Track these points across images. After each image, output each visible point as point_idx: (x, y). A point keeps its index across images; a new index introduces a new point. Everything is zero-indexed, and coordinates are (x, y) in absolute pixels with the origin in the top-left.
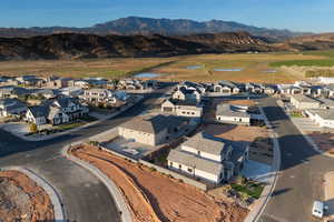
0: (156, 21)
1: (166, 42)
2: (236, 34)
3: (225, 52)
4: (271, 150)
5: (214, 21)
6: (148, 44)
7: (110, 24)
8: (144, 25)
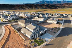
0: (49, 1)
1: (49, 6)
2: (69, 4)
3: (64, 8)
4: (57, 31)
5: (63, 1)
6: (45, 6)
7: (38, 2)
8: (46, 2)
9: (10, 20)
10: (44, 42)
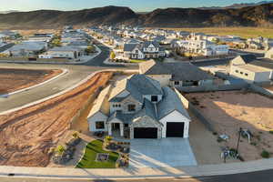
9: (137, 59)
10: (115, 168)
